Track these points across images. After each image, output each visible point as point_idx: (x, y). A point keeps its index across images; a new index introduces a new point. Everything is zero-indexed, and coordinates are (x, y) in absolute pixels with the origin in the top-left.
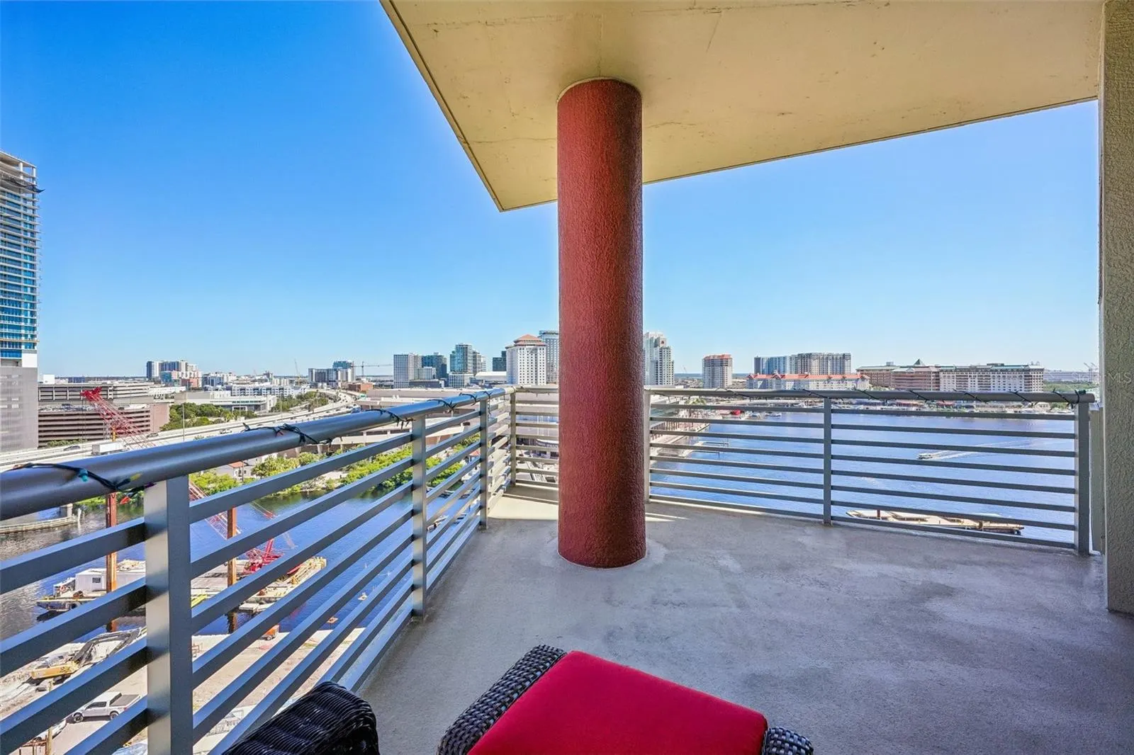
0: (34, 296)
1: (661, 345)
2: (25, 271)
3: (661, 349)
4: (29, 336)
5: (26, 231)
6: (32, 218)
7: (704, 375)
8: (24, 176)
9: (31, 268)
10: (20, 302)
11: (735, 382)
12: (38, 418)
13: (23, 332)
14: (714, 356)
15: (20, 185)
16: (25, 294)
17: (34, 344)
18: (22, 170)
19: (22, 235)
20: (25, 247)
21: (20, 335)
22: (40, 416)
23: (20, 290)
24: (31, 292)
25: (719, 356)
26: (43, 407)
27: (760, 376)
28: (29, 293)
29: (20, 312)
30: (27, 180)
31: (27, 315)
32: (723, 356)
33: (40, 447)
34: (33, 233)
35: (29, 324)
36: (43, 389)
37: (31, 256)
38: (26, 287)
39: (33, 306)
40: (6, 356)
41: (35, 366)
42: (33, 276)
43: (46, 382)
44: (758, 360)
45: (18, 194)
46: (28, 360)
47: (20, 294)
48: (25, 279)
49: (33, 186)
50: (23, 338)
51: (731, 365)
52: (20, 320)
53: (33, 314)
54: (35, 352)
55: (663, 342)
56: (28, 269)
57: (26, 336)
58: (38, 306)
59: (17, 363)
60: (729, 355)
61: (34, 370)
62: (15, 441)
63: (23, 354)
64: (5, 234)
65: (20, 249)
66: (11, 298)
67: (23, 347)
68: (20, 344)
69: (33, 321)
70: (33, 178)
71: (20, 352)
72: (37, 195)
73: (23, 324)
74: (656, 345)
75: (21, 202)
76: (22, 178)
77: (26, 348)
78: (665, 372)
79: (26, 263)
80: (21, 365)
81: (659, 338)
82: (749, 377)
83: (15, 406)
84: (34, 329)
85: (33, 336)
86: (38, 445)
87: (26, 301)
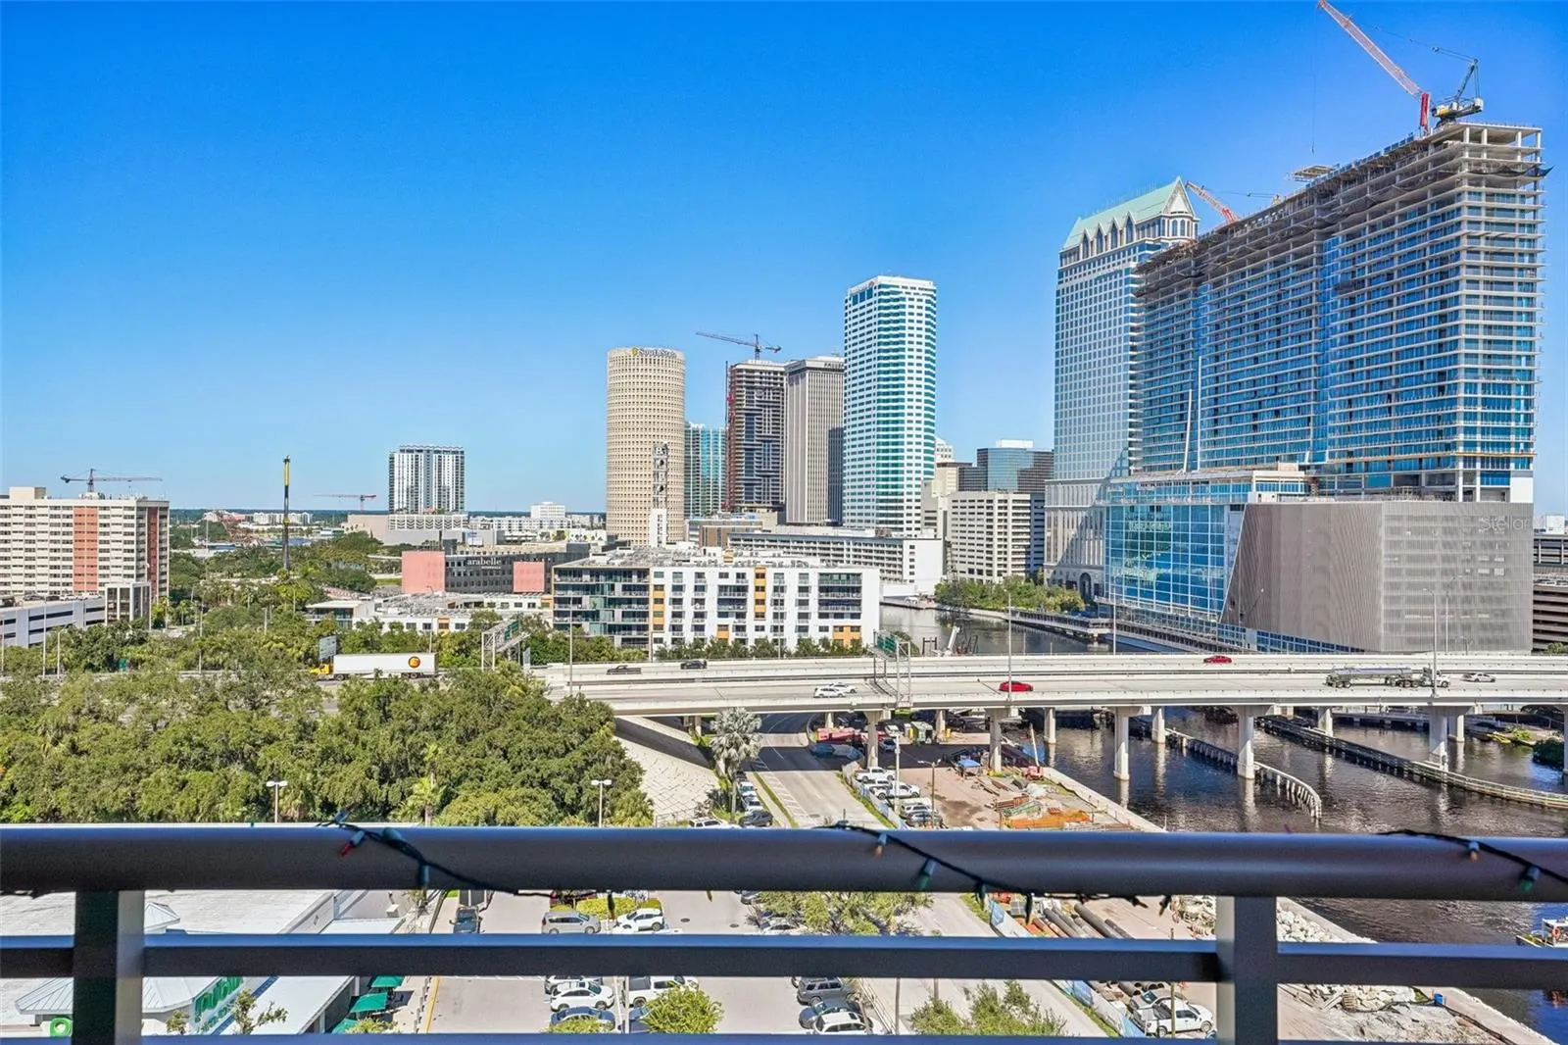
0: (1530, 371)
2: (1519, 328)
4: (1522, 447)
5: (1521, 254)
6: (1532, 226)
8: (1524, 154)
9: (1528, 321)
10: (1510, 385)
12: (1532, 597)
13: (1513, 438)
15: (1516, 174)
16: (1518, 371)
17: (1530, 460)
18: (1519, 146)
19: (1517, 263)
20: (1520, 284)
21: (1509, 445)
22: (1536, 593)
23: (1510, 364)
24: (1527, 365)
26: (1542, 576)
28: (1523, 366)
29: (1508, 403)
30: (1527, 160)
31: (1519, 408)
33: (1535, 651)
34: (1532, 255)
35: (1521, 424)
36: (1544, 542)
37: (1528, 298)
38: (1519, 357)
39: (1529, 389)
40: (1488, 484)
41: (1531, 501)
42: (1531, 335)
43: (1550, 529)
45: (1512, 191)
46: (1521, 489)
47: (1510, 371)
48: (1519, 342)
49: (1535, 166)
50: (1513, 450)
52: (1508, 417)
53: (1528, 404)
54: (1530, 475)
56: (1523, 323)
57: (1517, 445)
58: (1536, 388)
59: (1504, 494)
61: (1527, 509)
62: (1498, 634)
63: (1513, 480)
64: (1492, 268)
65: (1512, 290)
66: (1497, 381)
67: (1512, 465)
68: (1508, 460)
69: (1529, 418)
70: (1537, 152)
71: (1508, 475)
72: (1542, 181)
73: (1513, 424)
75: (1517, 205)
76: (1519, 159)
77: (1516, 467)
79: (1520, 313)
80: (1508, 500)
83: (1499, 572)
84: (1530, 432)
85: (1528, 445)
86: (1531, 646)
87: (1519, 382)
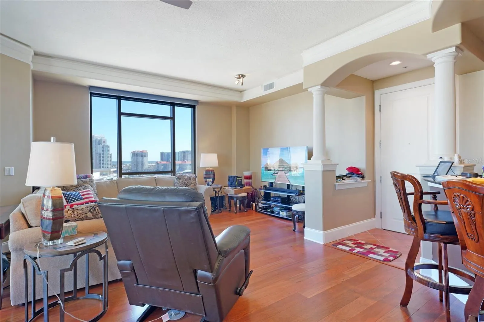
1: (103, 144)
3: (103, 146)
7: (132, 162)
11: (150, 166)
14: (138, 151)
25: (141, 151)
27: (163, 162)
32: (143, 151)
44: (162, 154)
51: (147, 157)
55: (104, 142)
60: (147, 151)
74: (99, 144)
78: (105, 161)
81: (101, 139)
82: (157, 163)
